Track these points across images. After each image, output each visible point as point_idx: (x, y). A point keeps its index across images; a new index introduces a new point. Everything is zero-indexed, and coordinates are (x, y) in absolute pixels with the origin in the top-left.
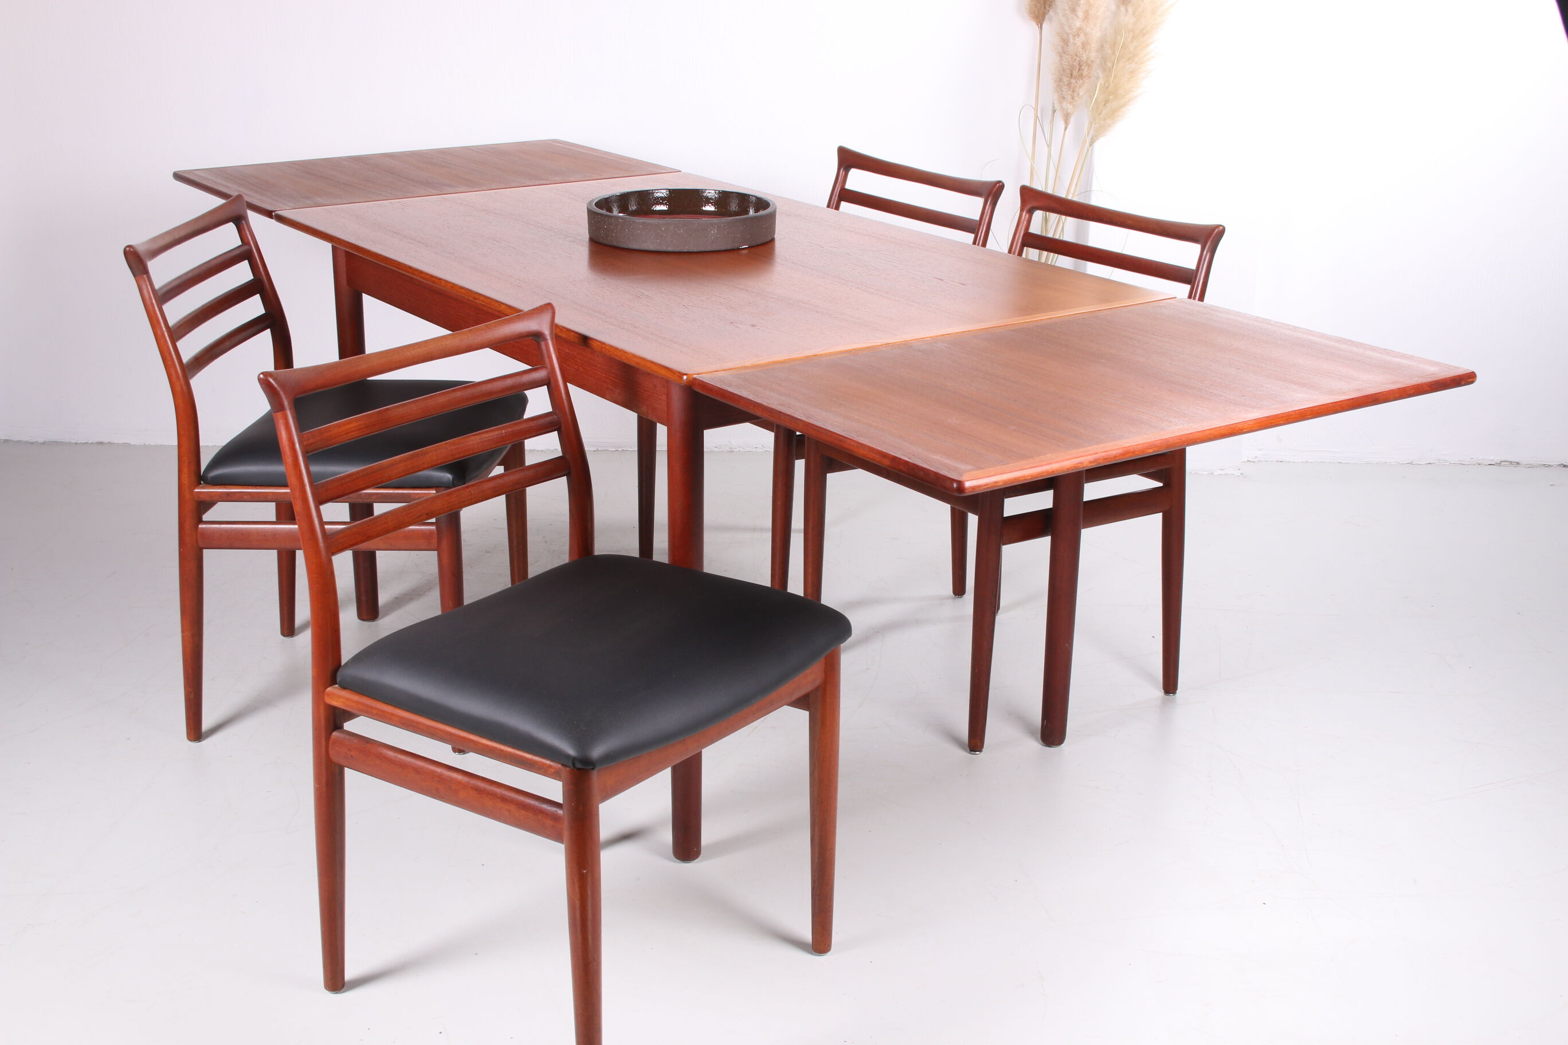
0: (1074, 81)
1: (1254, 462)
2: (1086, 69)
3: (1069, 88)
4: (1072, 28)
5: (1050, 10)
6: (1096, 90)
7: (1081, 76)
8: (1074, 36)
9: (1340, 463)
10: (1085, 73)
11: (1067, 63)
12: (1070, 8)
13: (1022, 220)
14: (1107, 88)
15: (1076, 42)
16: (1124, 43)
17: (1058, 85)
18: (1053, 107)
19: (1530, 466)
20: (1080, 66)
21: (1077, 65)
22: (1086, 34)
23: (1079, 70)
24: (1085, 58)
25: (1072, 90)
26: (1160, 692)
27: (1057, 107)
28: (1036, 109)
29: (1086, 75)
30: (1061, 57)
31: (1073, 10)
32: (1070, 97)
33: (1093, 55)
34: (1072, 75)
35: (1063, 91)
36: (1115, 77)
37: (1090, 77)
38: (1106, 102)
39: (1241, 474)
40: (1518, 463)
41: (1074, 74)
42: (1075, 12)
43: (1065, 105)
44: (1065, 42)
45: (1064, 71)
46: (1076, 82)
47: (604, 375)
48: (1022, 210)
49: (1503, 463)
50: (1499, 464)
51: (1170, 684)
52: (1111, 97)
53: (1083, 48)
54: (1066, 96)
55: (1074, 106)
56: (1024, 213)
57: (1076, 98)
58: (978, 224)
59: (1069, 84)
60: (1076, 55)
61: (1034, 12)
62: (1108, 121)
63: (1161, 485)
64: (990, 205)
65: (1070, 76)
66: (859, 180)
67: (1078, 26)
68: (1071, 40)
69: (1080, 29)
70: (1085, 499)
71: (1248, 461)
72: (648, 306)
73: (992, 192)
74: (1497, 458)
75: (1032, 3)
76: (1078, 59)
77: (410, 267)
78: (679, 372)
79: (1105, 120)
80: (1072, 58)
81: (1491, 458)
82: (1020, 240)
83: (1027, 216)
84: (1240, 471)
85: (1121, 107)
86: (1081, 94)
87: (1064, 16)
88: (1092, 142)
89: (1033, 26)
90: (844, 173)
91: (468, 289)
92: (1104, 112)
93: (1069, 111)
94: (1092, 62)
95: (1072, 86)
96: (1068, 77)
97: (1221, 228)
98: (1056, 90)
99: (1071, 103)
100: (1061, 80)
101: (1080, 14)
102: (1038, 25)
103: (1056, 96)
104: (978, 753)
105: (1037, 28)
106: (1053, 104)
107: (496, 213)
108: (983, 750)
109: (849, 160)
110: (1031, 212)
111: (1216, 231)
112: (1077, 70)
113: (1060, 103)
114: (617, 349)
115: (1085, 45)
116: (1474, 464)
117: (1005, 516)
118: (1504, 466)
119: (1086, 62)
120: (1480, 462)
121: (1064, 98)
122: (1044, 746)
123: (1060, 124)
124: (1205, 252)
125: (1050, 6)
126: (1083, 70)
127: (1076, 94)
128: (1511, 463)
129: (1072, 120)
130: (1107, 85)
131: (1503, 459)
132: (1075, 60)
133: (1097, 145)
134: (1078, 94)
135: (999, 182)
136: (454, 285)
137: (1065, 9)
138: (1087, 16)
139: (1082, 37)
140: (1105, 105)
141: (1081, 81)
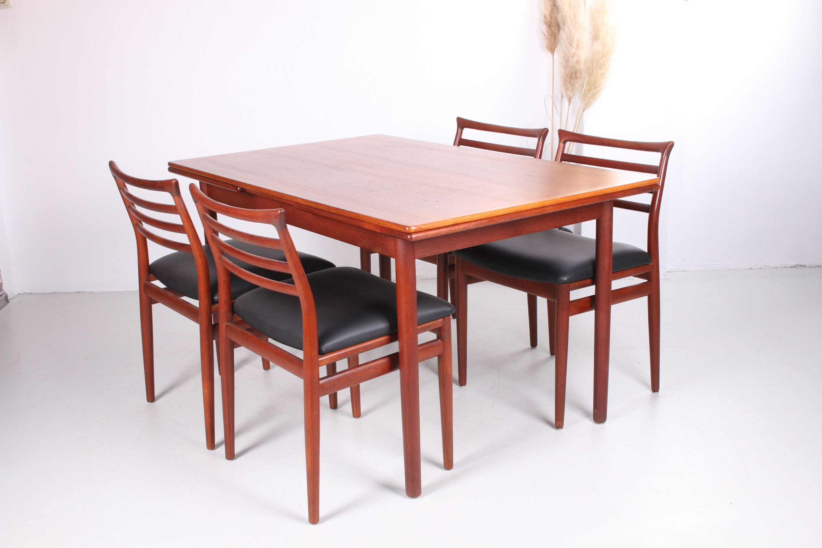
0: (573, 80)
1: (671, 272)
2: (579, 74)
3: (571, 84)
4: (570, 53)
5: (558, 45)
6: (584, 85)
7: (576, 78)
8: (572, 57)
9: (715, 270)
10: (578, 76)
11: (568, 71)
12: (568, 43)
13: (560, 147)
14: (590, 83)
15: (573, 60)
16: (598, 59)
17: (564, 83)
18: (562, 94)
19: (811, 267)
20: (576, 72)
21: (574, 72)
22: (578, 56)
23: (575, 74)
24: (578, 68)
25: (572, 85)
26: (649, 392)
27: (564, 94)
28: (553, 98)
29: (579, 77)
30: (565, 69)
31: (571, 45)
32: (571, 88)
33: (582, 66)
34: (571, 77)
35: (567, 86)
36: (594, 78)
37: (581, 78)
38: (590, 90)
39: (666, 278)
40: (805, 266)
41: (573, 76)
42: (572, 45)
43: (569, 93)
44: (567, 61)
45: (567, 75)
46: (574, 81)
47: (356, 233)
48: (560, 142)
49: (797, 266)
50: (795, 267)
51: (655, 387)
52: (592, 88)
53: (576, 64)
54: (569, 88)
55: (573, 93)
56: (561, 144)
57: (574, 89)
58: (536, 151)
59: (570, 82)
60: (573, 67)
61: (550, 47)
62: (591, 100)
63: (646, 281)
64: (541, 141)
65: (570, 78)
66: (469, 134)
67: (574, 52)
68: (571, 60)
69: (575, 54)
70: (612, 289)
71: (668, 271)
72: (378, 195)
73: (542, 134)
74: (794, 264)
75: (548, 42)
76: (574, 69)
77: (245, 184)
78: (404, 226)
79: (589, 99)
80: (571, 69)
81: (791, 264)
82: (560, 158)
83: (563, 145)
84: (666, 277)
85: (597, 93)
86: (577, 86)
87: (566, 48)
88: (583, 111)
89: (549, 54)
90: (460, 130)
91: (278, 192)
92: (588, 96)
93: (571, 96)
94: (582, 70)
95: (572, 83)
96: (569, 78)
97: (672, 143)
98: (564, 85)
99: (572, 92)
100: (566, 80)
101: (575, 46)
102: (551, 54)
103: (563, 89)
104: (560, 429)
105: (551, 55)
106: (562, 91)
107: (285, 157)
108: (563, 427)
109: (463, 124)
110: (565, 143)
111: (669, 145)
112: (574, 74)
113: (566, 92)
114: (366, 216)
115: (578, 62)
116: (783, 268)
117: (571, 300)
118: (798, 267)
119: (578, 70)
120: (785, 266)
121: (568, 89)
122: (595, 423)
123: (566, 102)
124: (664, 156)
125: (557, 44)
126: (577, 75)
127: (574, 87)
128: (801, 266)
129: (572, 100)
130: (589, 82)
131: (797, 264)
132: (573, 69)
133: (585, 113)
134: (575, 87)
135: (546, 129)
136: (270, 191)
137: (566, 44)
138: (578, 47)
139: (576, 58)
140: (589, 92)
141: (576, 80)
